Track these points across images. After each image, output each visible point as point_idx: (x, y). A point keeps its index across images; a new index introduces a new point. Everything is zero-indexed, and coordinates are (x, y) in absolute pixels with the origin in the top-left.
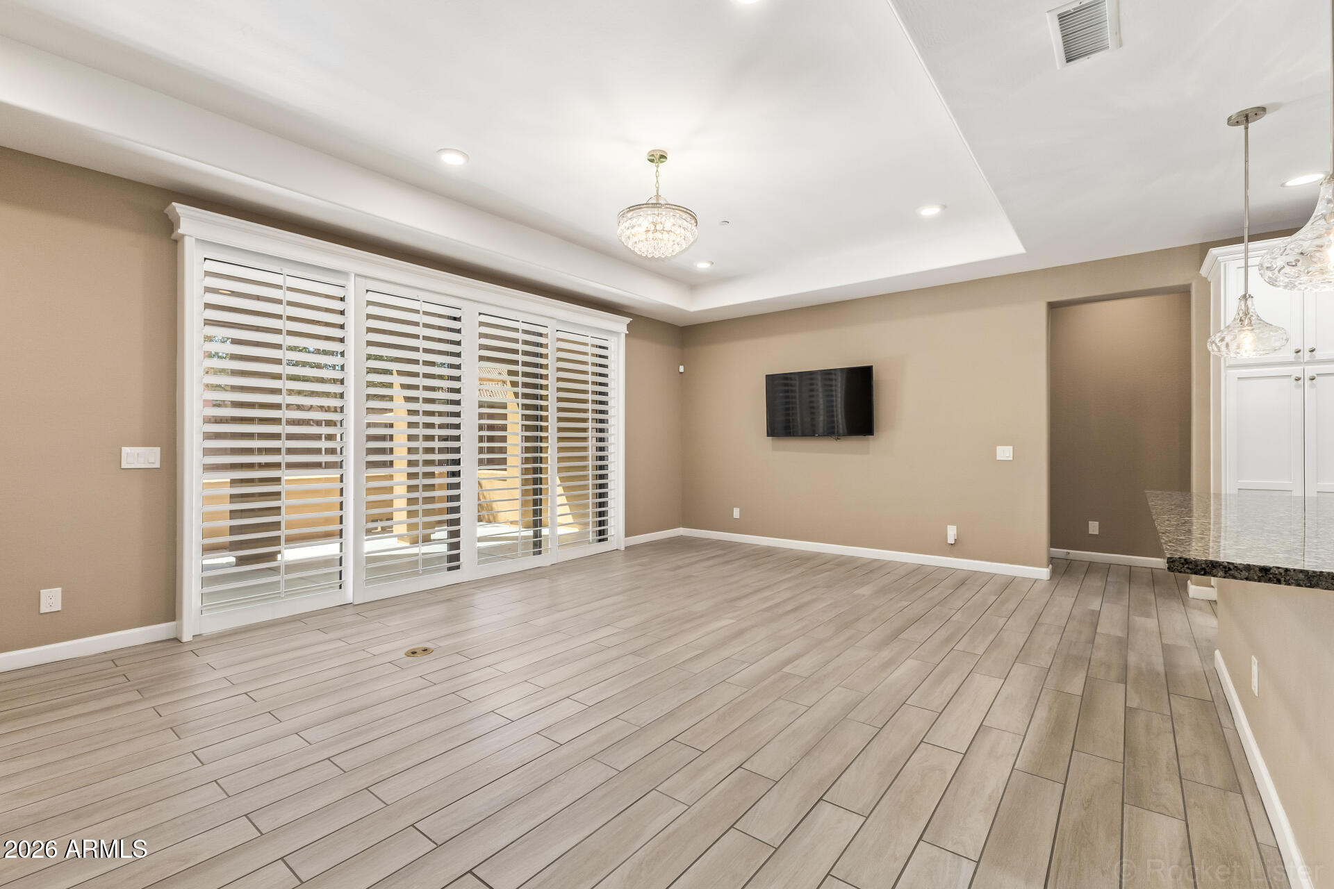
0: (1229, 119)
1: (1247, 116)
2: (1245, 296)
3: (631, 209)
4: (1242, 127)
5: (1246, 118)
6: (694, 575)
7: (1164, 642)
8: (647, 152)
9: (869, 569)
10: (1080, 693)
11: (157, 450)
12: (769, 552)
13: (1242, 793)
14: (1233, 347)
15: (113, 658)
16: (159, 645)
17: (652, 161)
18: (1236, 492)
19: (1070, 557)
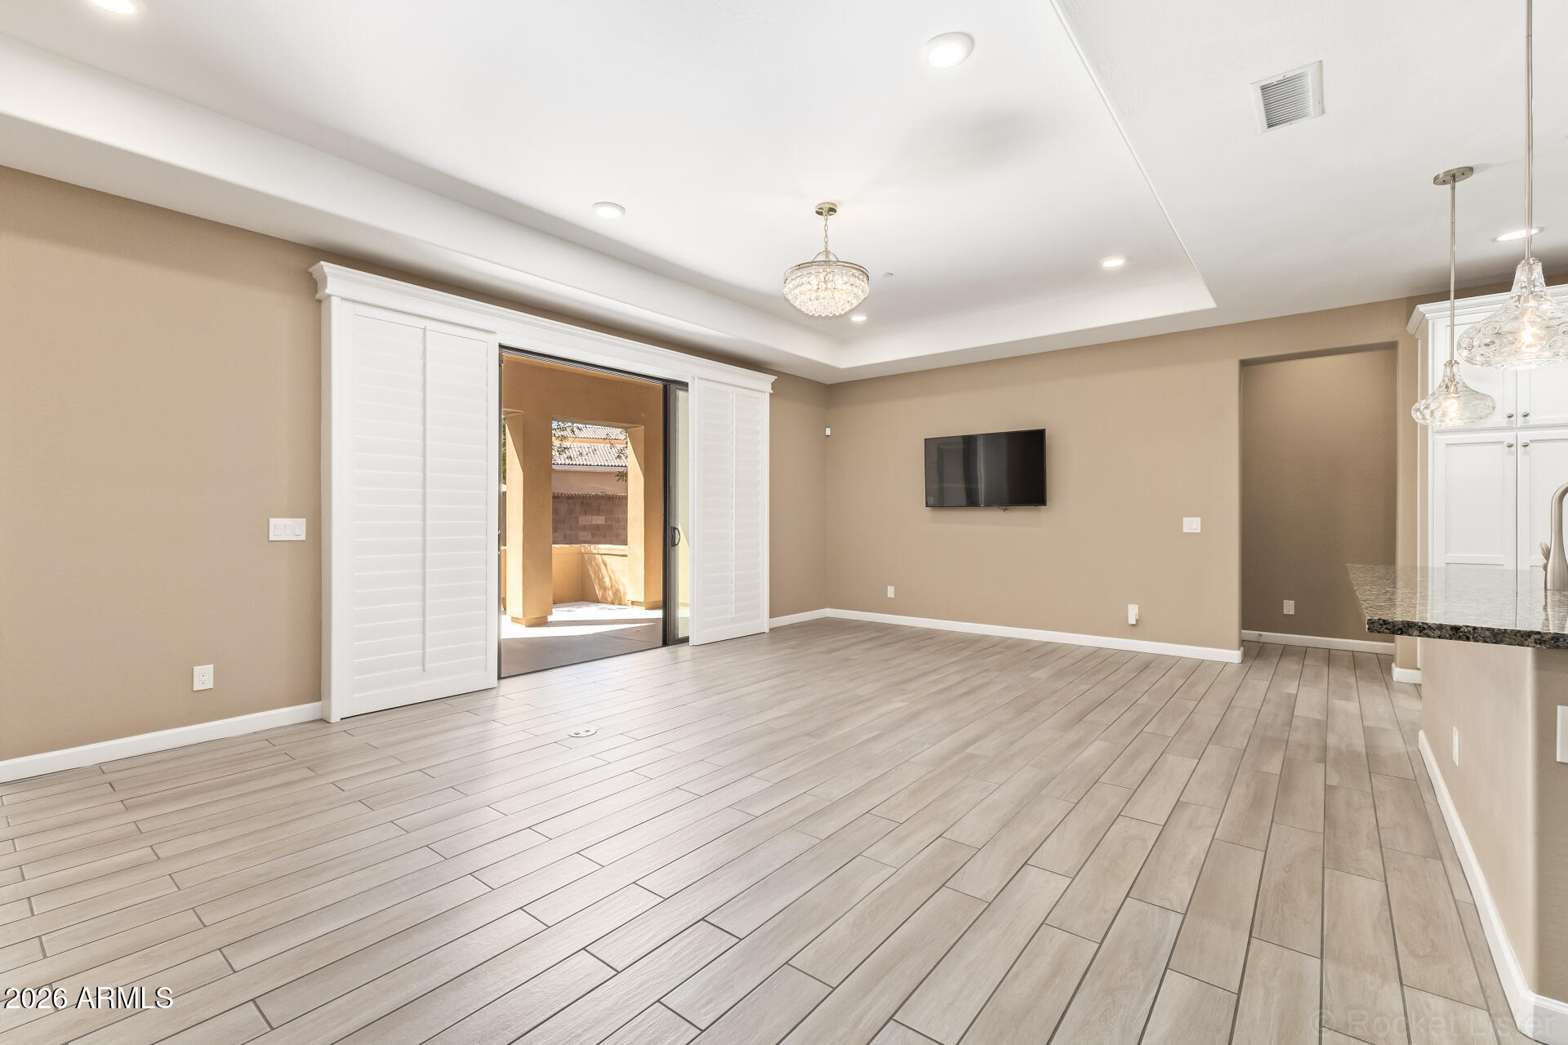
0: (1436, 179)
1: (1454, 176)
2: (1451, 361)
3: (800, 267)
4: (1448, 187)
5: (1452, 178)
6: (853, 657)
7: (1366, 724)
8: (817, 204)
9: (1042, 653)
10: (1279, 773)
11: (303, 521)
12: (929, 635)
13: (1441, 860)
14: (1438, 414)
15: (268, 737)
16: (304, 726)
17: (820, 213)
18: (1444, 566)
19: (1263, 640)
